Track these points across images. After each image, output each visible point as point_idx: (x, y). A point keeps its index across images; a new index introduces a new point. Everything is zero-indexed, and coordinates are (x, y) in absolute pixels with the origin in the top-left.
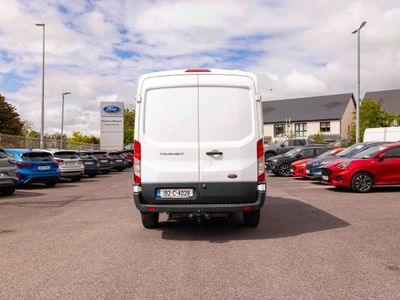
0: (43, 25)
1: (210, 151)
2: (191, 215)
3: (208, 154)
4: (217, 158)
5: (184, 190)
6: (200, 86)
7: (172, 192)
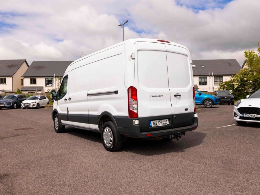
1: (176, 94)
4: (178, 99)
5: (164, 120)
6: (167, 52)
7: (158, 122)
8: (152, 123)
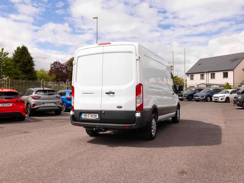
0: (97, 18)
1: (108, 92)
2: (94, 129)
3: (106, 93)
4: (111, 96)
5: (94, 114)
6: (104, 53)
7: (88, 115)
8: (83, 115)
